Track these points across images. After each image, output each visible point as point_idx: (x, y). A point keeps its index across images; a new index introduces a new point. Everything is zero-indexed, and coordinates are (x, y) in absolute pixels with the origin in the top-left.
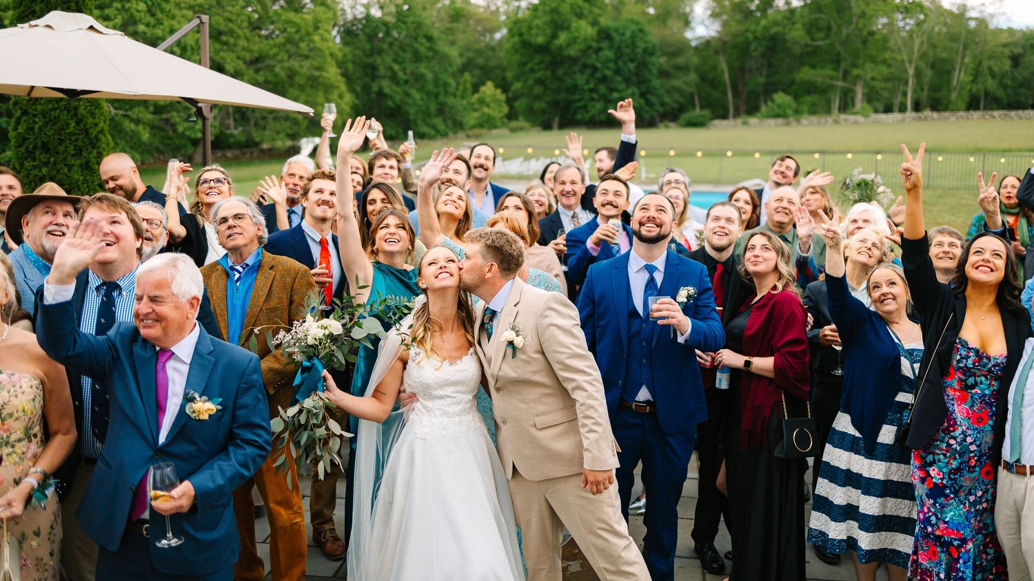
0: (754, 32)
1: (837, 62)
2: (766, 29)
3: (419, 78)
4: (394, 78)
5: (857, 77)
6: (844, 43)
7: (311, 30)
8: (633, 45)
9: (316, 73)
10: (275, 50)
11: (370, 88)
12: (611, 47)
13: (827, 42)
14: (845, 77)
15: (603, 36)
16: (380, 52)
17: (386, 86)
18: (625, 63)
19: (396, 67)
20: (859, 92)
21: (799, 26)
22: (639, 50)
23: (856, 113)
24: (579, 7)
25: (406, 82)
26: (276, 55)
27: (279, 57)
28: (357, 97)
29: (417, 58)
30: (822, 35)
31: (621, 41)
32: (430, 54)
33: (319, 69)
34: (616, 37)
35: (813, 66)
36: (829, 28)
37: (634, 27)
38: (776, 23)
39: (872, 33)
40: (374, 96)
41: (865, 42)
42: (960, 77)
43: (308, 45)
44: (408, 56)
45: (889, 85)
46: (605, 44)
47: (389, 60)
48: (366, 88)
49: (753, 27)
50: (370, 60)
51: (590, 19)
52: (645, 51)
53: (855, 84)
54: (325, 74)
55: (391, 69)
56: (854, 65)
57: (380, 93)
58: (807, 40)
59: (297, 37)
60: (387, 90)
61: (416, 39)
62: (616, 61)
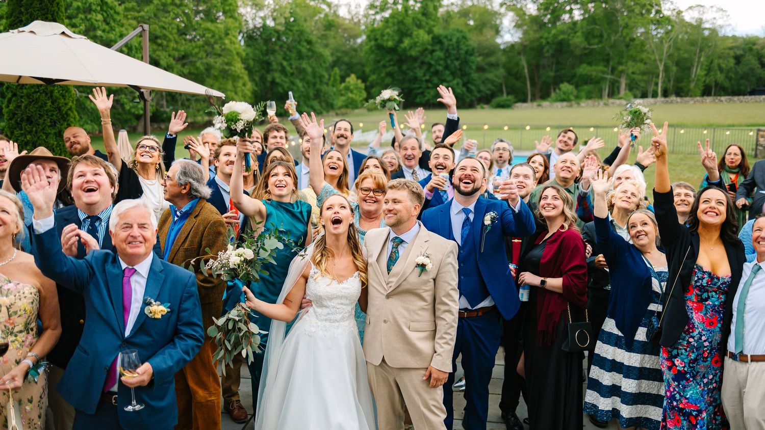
0: (546, 38)
1: (607, 61)
2: (555, 36)
3: (301, 71)
4: (283, 71)
5: (622, 72)
6: (612, 47)
7: (223, 35)
8: (458, 48)
9: (227, 68)
10: (196, 50)
11: (266, 79)
12: (442, 49)
13: (600, 46)
14: (613, 72)
15: (436, 41)
16: (273, 52)
17: (278, 77)
18: (452, 61)
19: (285, 63)
20: (623, 82)
21: (579, 34)
22: (462, 52)
23: (621, 98)
24: (419, 20)
25: (292, 74)
26: (197, 54)
27: (200, 55)
28: (257, 85)
29: (300, 56)
30: (596, 41)
31: (449, 45)
32: (310, 54)
33: (227, 64)
34: (446, 42)
35: (590, 64)
36: (601, 36)
37: (458, 35)
38: (563, 32)
39: (633, 40)
40: (268, 84)
41: (627, 46)
42: (698, 72)
43: (221, 47)
44: (294, 55)
45: (645, 78)
46: (437, 47)
47: (280, 58)
48: (263, 79)
49: (546, 35)
50: (266, 58)
51: (427, 29)
52: (466, 52)
53: (620, 77)
54: (233, 68)
55: (281, 65)
56: (620, 63)
57: (273, 82)
58: (585, 44)
59: (212, 41)
60: (278, 80)
61: (299, 42)
62: (445, 60)
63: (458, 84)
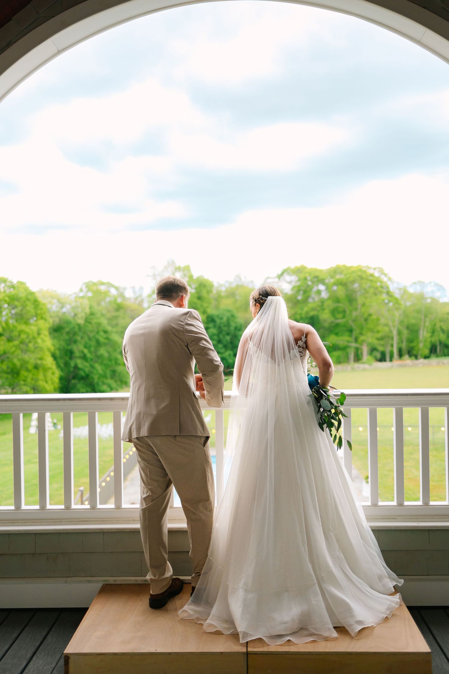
0: (300, 314)
1: (351, 331)
2: (307, 313)
3: (99, 357)
4: (84, 357)
5: (363, 341)
6: (354, 321)
7: (36, 336)
8: (228, 325)
9: (39, 362)
10: (13, 349)
11: (69, 364)
12: (215, 327)
13: (344, 320)
14: (356, 340)
15: (210, 319)
16: (75, 342)
17: (80, 363)
18: (224, 336)
19: (86, 351)
20: (365, 350)
21: (327, 311)
22: (232, 328)
23: (364, 363)
24: (195, 303)
25: (91, 360)
26: (14, 352)
27: (16, 353)
28: (62, 370)
29: (98, 343)
30: (340, 316)
31: (221, 323)
32: (106, 341)
33: (41, 359)
34: (218, 321)
35: (337, 334)
36: (344, 312)
37: (228, 314)
38: (313, 309)
39: (370, 315)
40: (72, 369)
41: (366, 320)
42: (424, 335)
43: (34, 345)
44: (93, 343)
45: (382, 342)
46: (211, 325)
47: (81, 347)
48: (66, 364)
49: (300, 312)
50: (69, 348)
51: (202, 310)
52: (236, 328)
53: (362, 345)
54: (44, 362)
55: (83, 352)
56: (361, 334)
57: (76, 367)
58: (332, 319)
59: (27, 341)
60: (80, 366)
61: (98, 333)
62: (218, 335)
63: (230, 355)
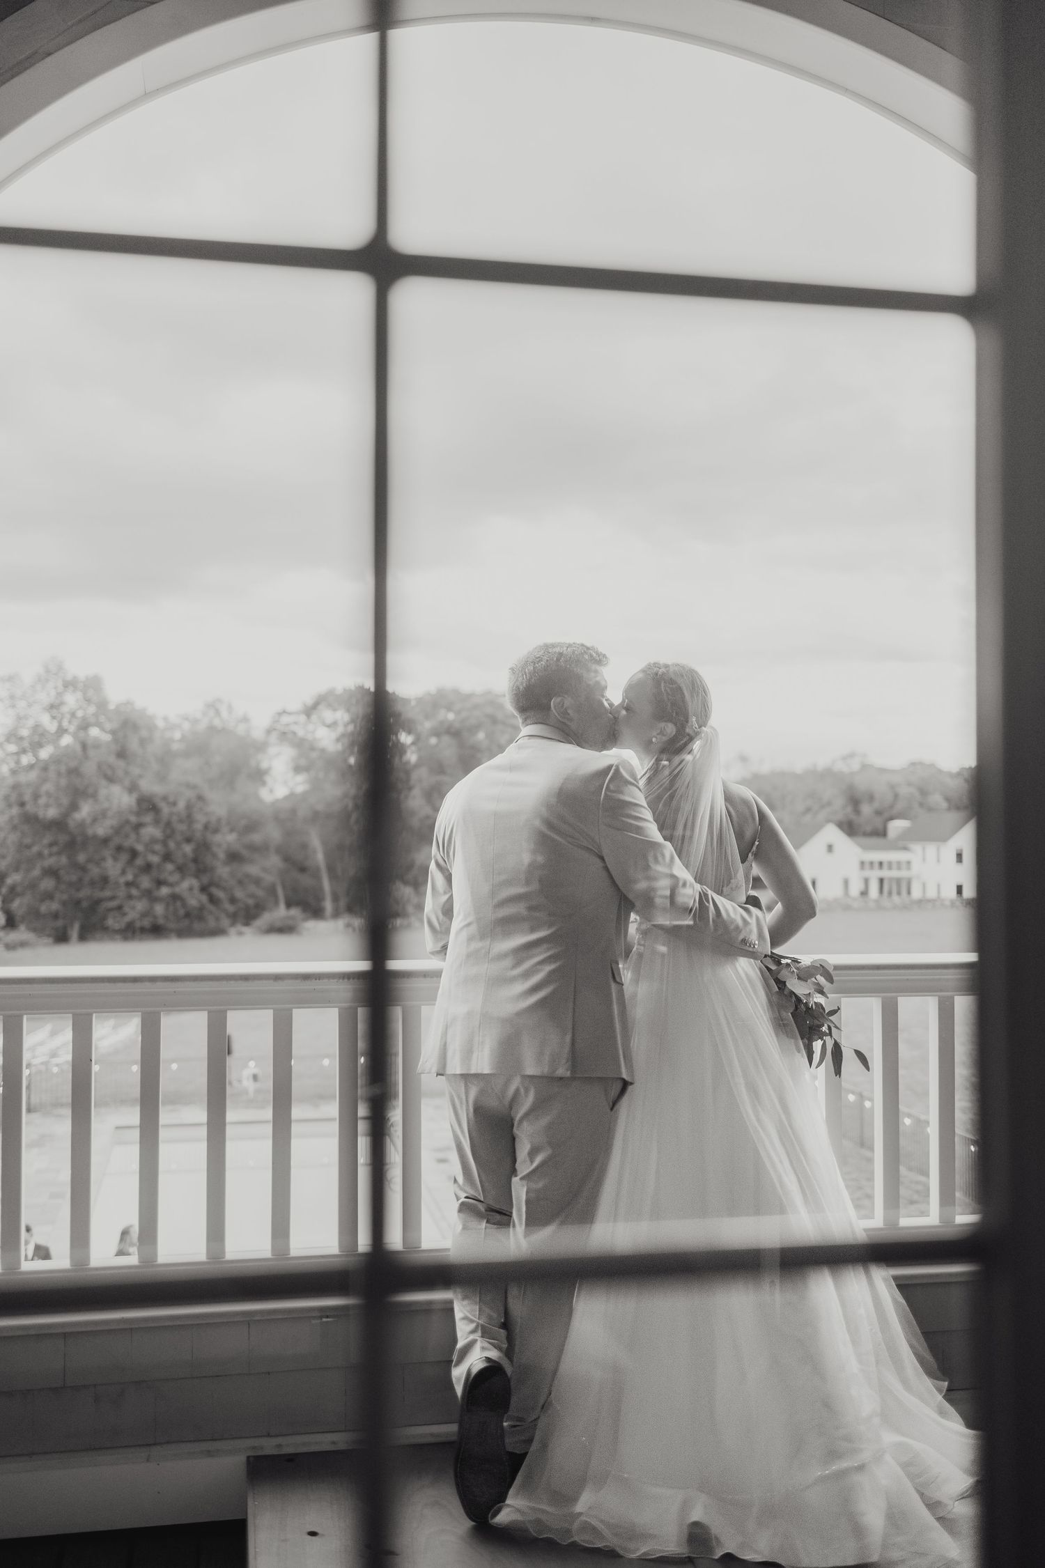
12: (157, 822)
15: (145, 806)
31: (171, 814)
34: (166, 810)
51: (127, 783)
